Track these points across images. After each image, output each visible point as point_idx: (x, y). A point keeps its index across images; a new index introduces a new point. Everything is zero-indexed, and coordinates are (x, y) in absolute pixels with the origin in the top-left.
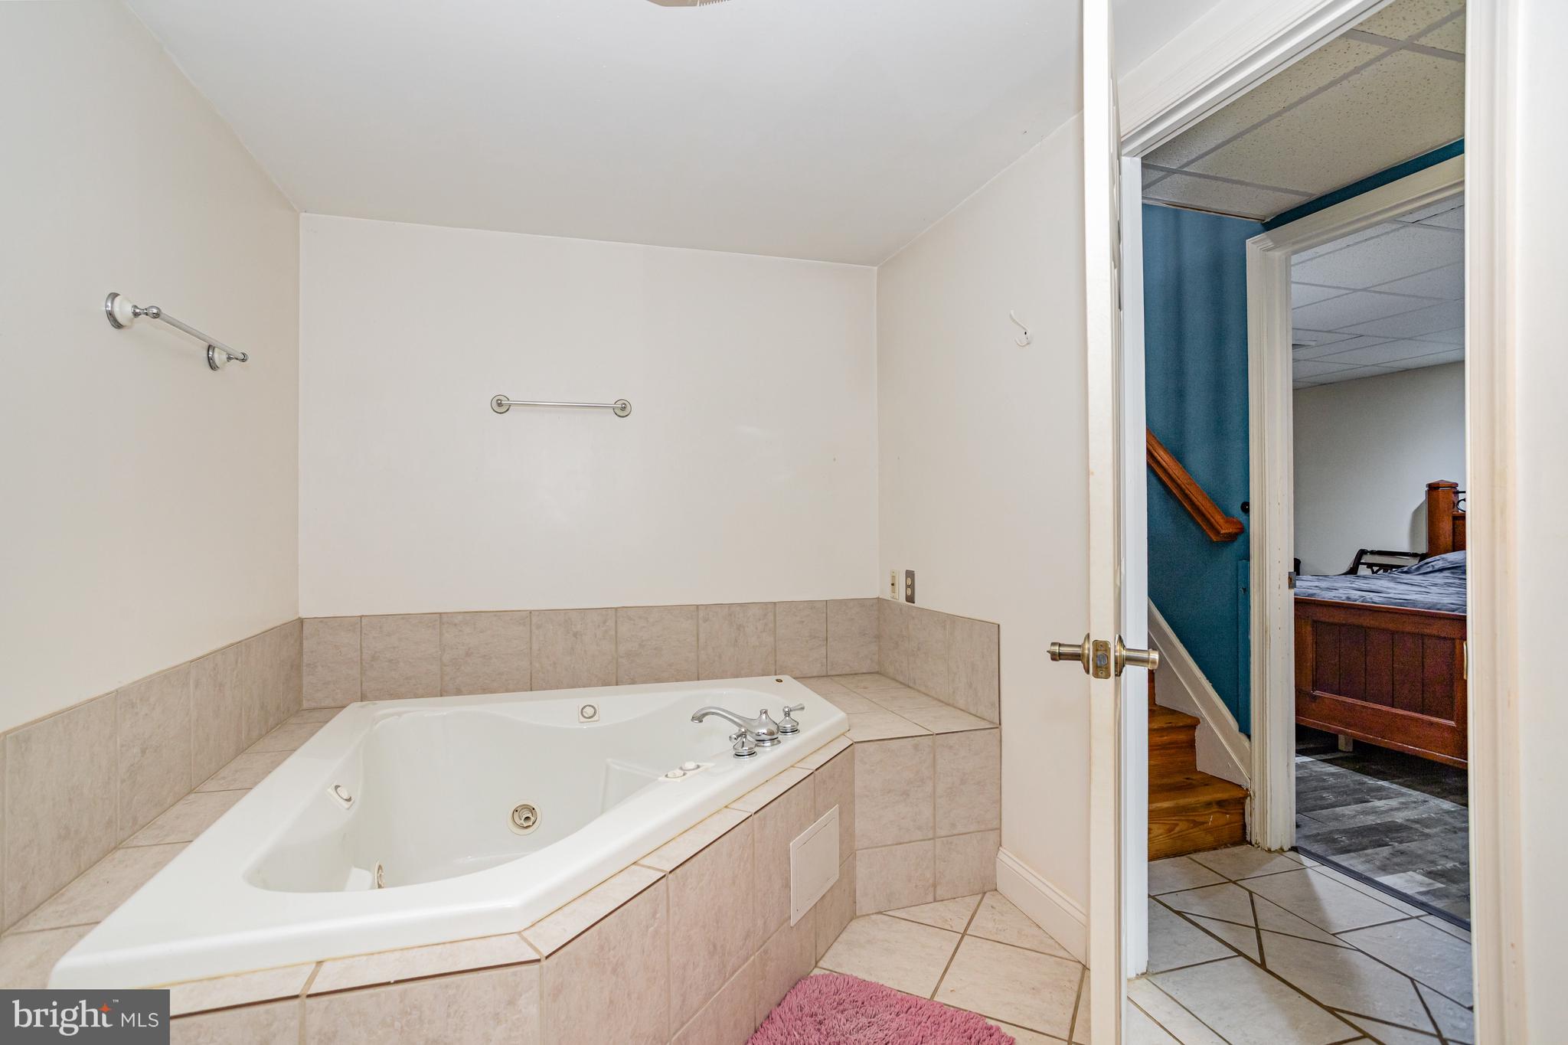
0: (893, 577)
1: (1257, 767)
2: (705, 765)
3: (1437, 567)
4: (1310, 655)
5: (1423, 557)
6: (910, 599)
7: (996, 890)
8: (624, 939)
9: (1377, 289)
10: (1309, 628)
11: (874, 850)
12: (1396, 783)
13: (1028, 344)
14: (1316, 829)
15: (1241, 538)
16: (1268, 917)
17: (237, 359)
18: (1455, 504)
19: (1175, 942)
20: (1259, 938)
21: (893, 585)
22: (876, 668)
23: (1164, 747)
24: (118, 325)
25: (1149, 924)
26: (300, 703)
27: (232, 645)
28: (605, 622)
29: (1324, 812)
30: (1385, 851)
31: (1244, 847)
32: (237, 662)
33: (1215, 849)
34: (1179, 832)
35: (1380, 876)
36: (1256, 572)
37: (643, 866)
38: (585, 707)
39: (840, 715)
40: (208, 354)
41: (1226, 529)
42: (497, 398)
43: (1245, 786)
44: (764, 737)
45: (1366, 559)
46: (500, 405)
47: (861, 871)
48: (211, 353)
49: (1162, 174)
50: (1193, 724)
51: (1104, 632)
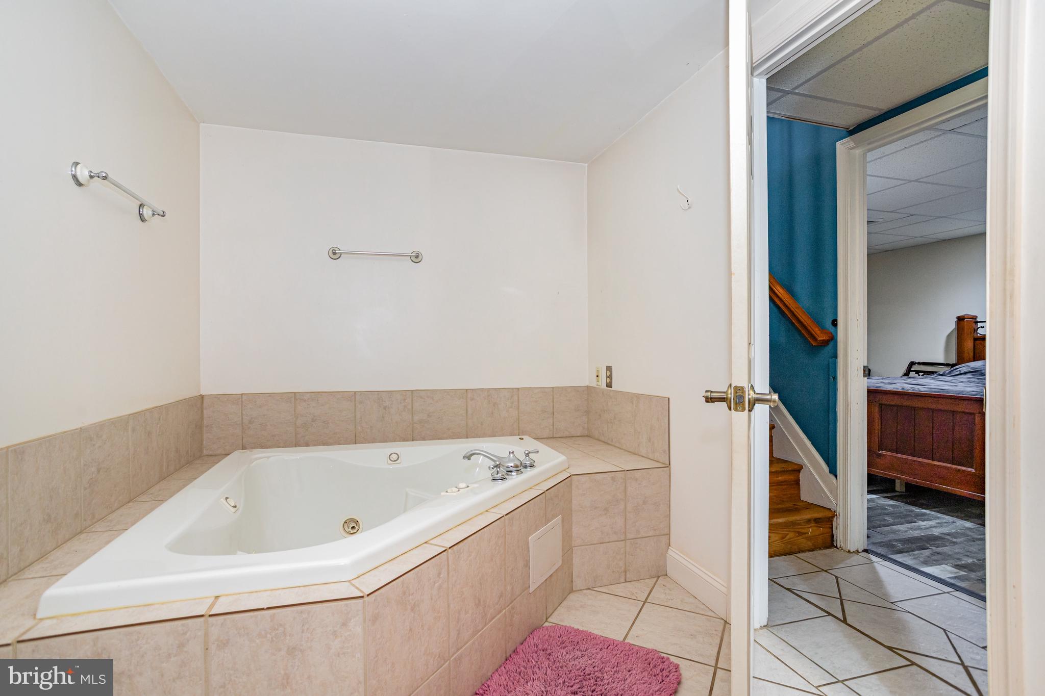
0: (598, 371)
1: (841, 497)
2: (471, 486)
3: (962, 371)
4: (877, 427)
5: (953, 365)
6: (609, 385)
7: (666, 575)
8: (419, 589)
9: (925, 180)
10: (877, 409)
11: (585, 547)
12: (935, 511)
13: (689, 208)
14: (881, 539)
15: (831, 344)
16: (847, 592)
17: (159, 215)
18: (976, 330)
19: (786, 607)
20: (842, 604)
21: (597, 376)
22: (586, 433)
23: (779, 484)
24: (80, 184)
25: (769, 596)
26: (201, 450)
27: (157, 407)
28: (405, 400)
29: (886, 529)
30: (927, 552)
31: (832, 550)
32: (160, 419)
33: (813, 551)
34: (789, 539)
35: (924, 567)
36: (841, 365)
37: (431, 544)
38: (392, 454)
39: (562, 458)
40: (140, 211)
41: (822, 337)
42: (333, 249)
43: (833, 508)
44: (511, 469)
45: (915, 368)
46: (334, 253)
47: (576, 561)
48: (141, 210)
49: (780, 94)
50: (798, 469)
51: (740, 381)
